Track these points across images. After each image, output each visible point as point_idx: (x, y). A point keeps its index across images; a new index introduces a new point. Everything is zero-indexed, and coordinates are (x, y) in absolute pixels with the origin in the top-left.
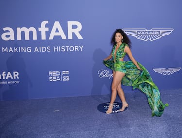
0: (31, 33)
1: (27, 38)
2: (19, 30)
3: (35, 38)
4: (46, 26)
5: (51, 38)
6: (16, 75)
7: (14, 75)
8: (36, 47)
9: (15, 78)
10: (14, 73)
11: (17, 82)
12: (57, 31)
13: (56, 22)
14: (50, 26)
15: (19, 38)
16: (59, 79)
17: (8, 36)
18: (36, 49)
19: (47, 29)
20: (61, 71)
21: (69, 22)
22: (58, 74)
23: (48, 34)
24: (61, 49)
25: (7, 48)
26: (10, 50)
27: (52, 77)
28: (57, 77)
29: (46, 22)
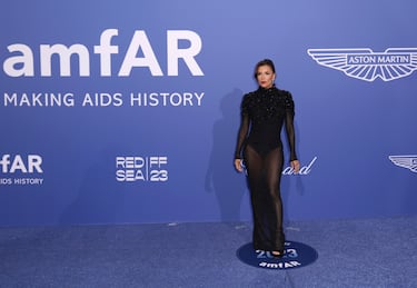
0: (75, 59)
1: (65, 71)
2: (46, 52)
3: (85, 71)
4: (114, 41)
6: (35, 162)
7: (31, 164)
8: (88, 95)
9: (31, 170)
10: (31, 158)
11: (36, 181)
12: (140, 54)
13: (137, 32)
14: (122, 42)
15: (46, 71)
16: (142, 178)
17: (18, 66)
18: (87, 99)
19: (115, 50)
20: (146, 154)
21: (169, 32)
22: (139, 162)
23: (117, 61)
24: (149, 100)
25: (15, 95)
26: (22, 101)
27: (125, 169)
28: (136, 170)
29: (115, 32)
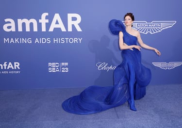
0: (31, 25)
1: (28, 29)
4: (47, 18)
5: (51, 29)
6: (17, 65)
7: (15, 66)
8: (37, 39)
9: (15, 68)
10: (15, 63)
11: (17, 72)
12: (57, 23)
13: (56, 14)
14: (50, 18)
15: (20, 29)
16: (58, 71)
17: (9, 27)
18: (37, 41)
19: (47, 21)
20: (60, 62)
22: (57, 65)
23: (48, 25)
24: (61, 41)
25: (8, 39)
26: (11, 41)
27: (52, 68)
28: (56, 68)
29: (47, 14)
